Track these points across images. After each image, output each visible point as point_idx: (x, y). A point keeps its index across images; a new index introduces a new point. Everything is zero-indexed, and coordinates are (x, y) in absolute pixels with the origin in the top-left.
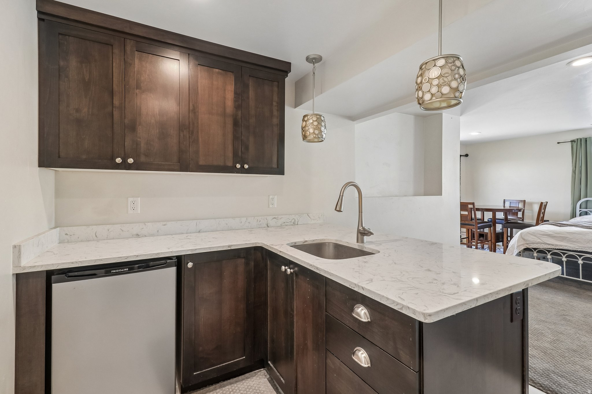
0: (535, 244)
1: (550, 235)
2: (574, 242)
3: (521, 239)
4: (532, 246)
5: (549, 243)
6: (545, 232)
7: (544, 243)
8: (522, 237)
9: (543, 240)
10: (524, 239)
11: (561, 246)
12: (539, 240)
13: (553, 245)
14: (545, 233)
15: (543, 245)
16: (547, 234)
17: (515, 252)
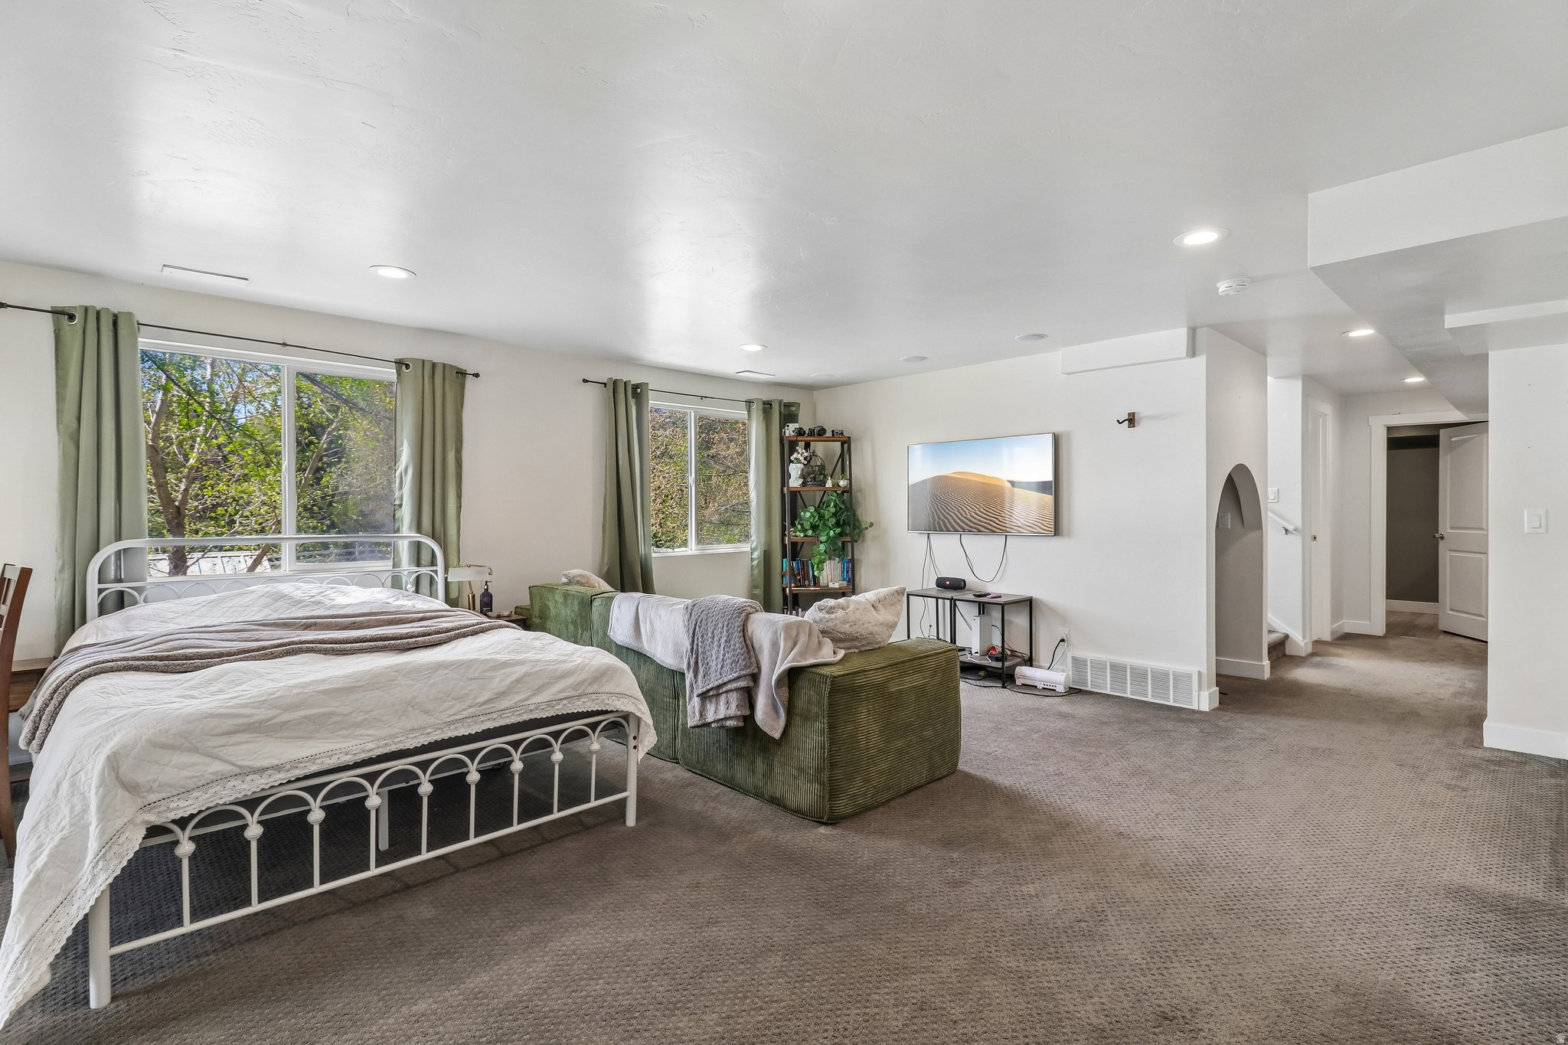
0: (196, 794)
1: (261, 722)
2: (358, 725)
3: (121, 793)
4: (178, 808)
5: (265, 763)
6: (240, 716)
7: (237, 770)
8: (118, 777)
9: (234, 760)
10: (132, 788)
11: (312, 759)
12: (217, 767)
13: (278, 768)
14: (240, 721)
15: (235, 783)
16: (252, 720)
17: (83, 884)
